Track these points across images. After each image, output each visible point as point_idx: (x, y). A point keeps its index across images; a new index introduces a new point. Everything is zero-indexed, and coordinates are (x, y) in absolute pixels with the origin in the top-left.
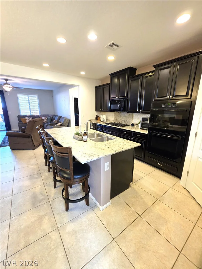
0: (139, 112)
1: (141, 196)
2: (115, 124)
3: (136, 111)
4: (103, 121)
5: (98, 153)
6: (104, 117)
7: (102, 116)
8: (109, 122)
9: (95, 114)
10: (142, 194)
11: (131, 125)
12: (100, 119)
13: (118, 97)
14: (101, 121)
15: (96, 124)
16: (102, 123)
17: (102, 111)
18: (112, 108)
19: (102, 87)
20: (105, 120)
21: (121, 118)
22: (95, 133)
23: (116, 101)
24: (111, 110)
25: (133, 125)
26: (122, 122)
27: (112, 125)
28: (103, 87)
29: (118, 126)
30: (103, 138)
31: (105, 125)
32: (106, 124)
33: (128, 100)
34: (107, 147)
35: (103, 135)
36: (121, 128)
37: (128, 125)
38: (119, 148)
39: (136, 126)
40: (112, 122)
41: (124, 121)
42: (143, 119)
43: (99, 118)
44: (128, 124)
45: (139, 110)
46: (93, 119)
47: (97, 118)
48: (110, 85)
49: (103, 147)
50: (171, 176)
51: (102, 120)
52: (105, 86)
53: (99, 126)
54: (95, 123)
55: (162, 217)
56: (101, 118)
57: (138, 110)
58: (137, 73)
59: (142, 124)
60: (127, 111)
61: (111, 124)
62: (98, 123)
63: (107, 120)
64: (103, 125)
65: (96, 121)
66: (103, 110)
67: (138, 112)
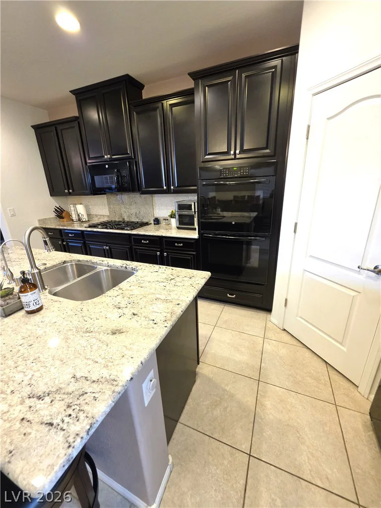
0: (168, 192)
1: (228, 388)
2: (116, 225)
3: (162, 189)
4: (79, 220)
5: (106, 366)
6: (81, 209)
7: (72, 209)
8: (96, 221)
9: (53, 203)
10: (227, 385)
11: (152, 222)
12: (69, 215)
13: (109, 156)
14: (73, 220)
15: (60, 230)
16: (77, 227)
17: (70, 194)
18: (98, 185)
19: (56, 128)
20: (85, 217)
21: (127, 208)
22: (65, 262)
23: (107, 166)
24: (96, 191)
25: (157, 221)
26: (128, 217)
27: (107, 228)
28: (60, 127)
29: (122, 229)
30: (98, 274)
31: (89, 229)
32: (90, 227)
33: (136, 162)
34: (128, 312)
35: (93, 263)
36: (134, 232)
37: (147, 224)
38: (170, 306)
39: (163, 223)
40: (105, 219)
41: (134, 214)
42: (181, 207)
43: (65, 212)
44: (145, 221)
45: (168, 185)
46: (50, 219)
47: (60, 213)
48: (79, 123)
49: (114, 320)
50: (252, 313)
51: (74, 217)
52: (66, 126)
53: (72, 233)
54: (58, 227)
55: (286, 425)
56: (73, 213)
57: (165, 188)
58: (146, 94)
59: (181, 216)
60: (139, 191)
61: (105, 225)
62: (65, 228)
63: (89, 215)
64: (82, 231)
65: (58, 223)
66: (73, 191)
67: (166, 190)
